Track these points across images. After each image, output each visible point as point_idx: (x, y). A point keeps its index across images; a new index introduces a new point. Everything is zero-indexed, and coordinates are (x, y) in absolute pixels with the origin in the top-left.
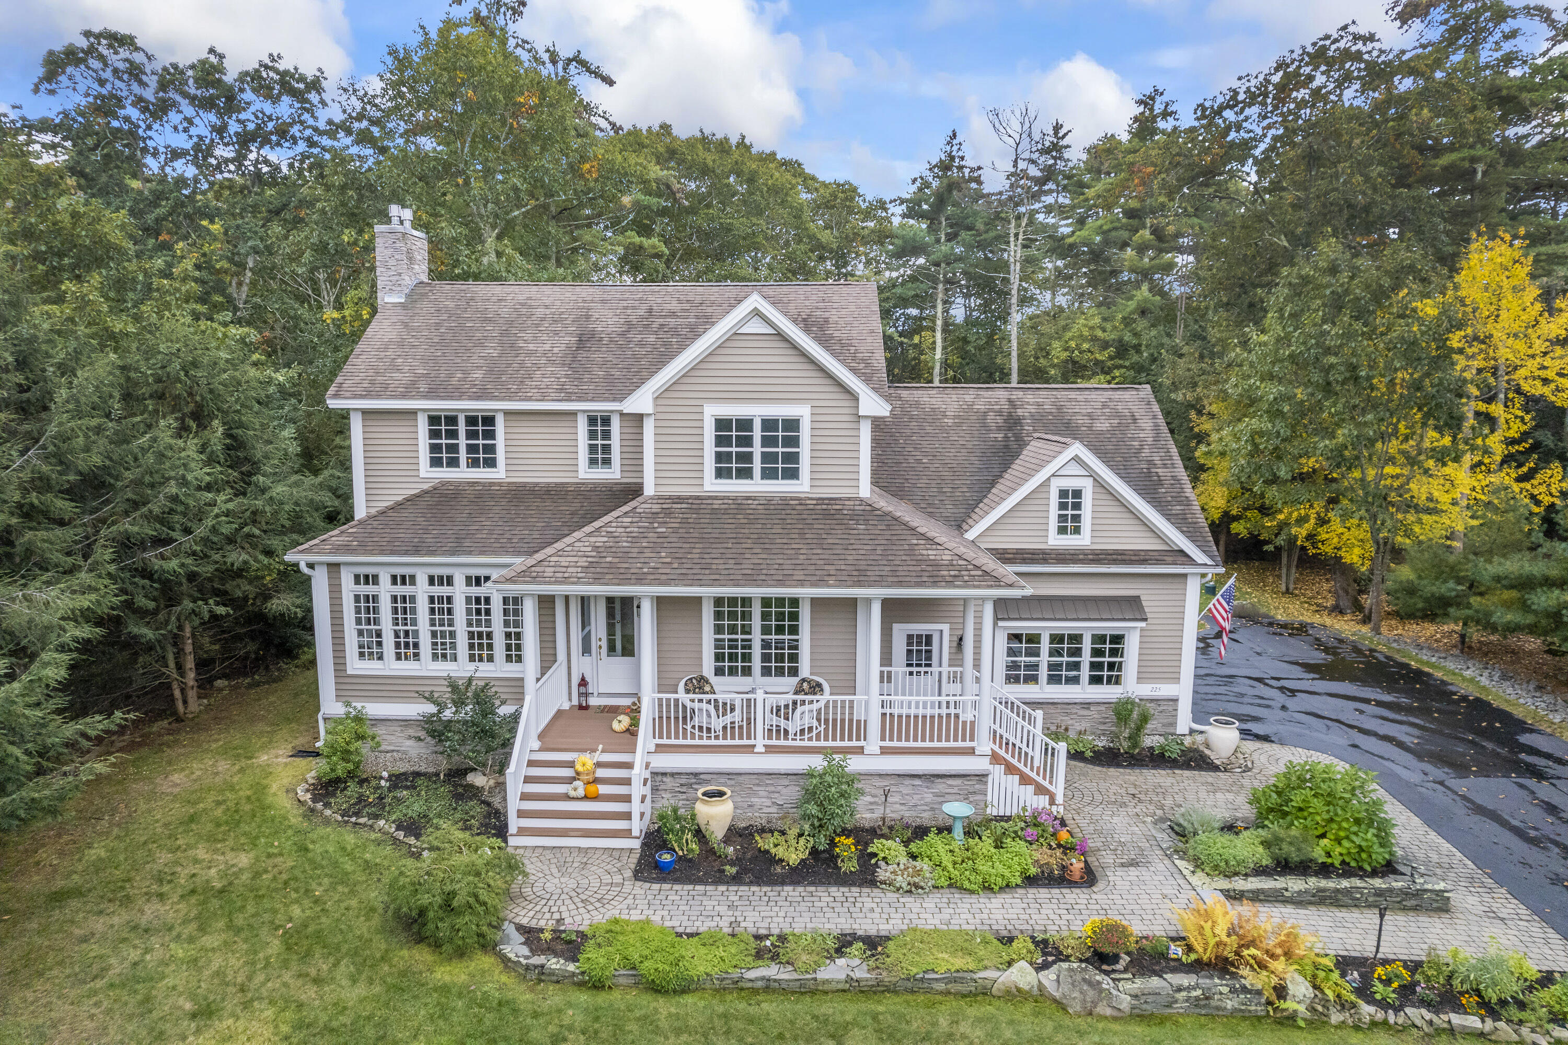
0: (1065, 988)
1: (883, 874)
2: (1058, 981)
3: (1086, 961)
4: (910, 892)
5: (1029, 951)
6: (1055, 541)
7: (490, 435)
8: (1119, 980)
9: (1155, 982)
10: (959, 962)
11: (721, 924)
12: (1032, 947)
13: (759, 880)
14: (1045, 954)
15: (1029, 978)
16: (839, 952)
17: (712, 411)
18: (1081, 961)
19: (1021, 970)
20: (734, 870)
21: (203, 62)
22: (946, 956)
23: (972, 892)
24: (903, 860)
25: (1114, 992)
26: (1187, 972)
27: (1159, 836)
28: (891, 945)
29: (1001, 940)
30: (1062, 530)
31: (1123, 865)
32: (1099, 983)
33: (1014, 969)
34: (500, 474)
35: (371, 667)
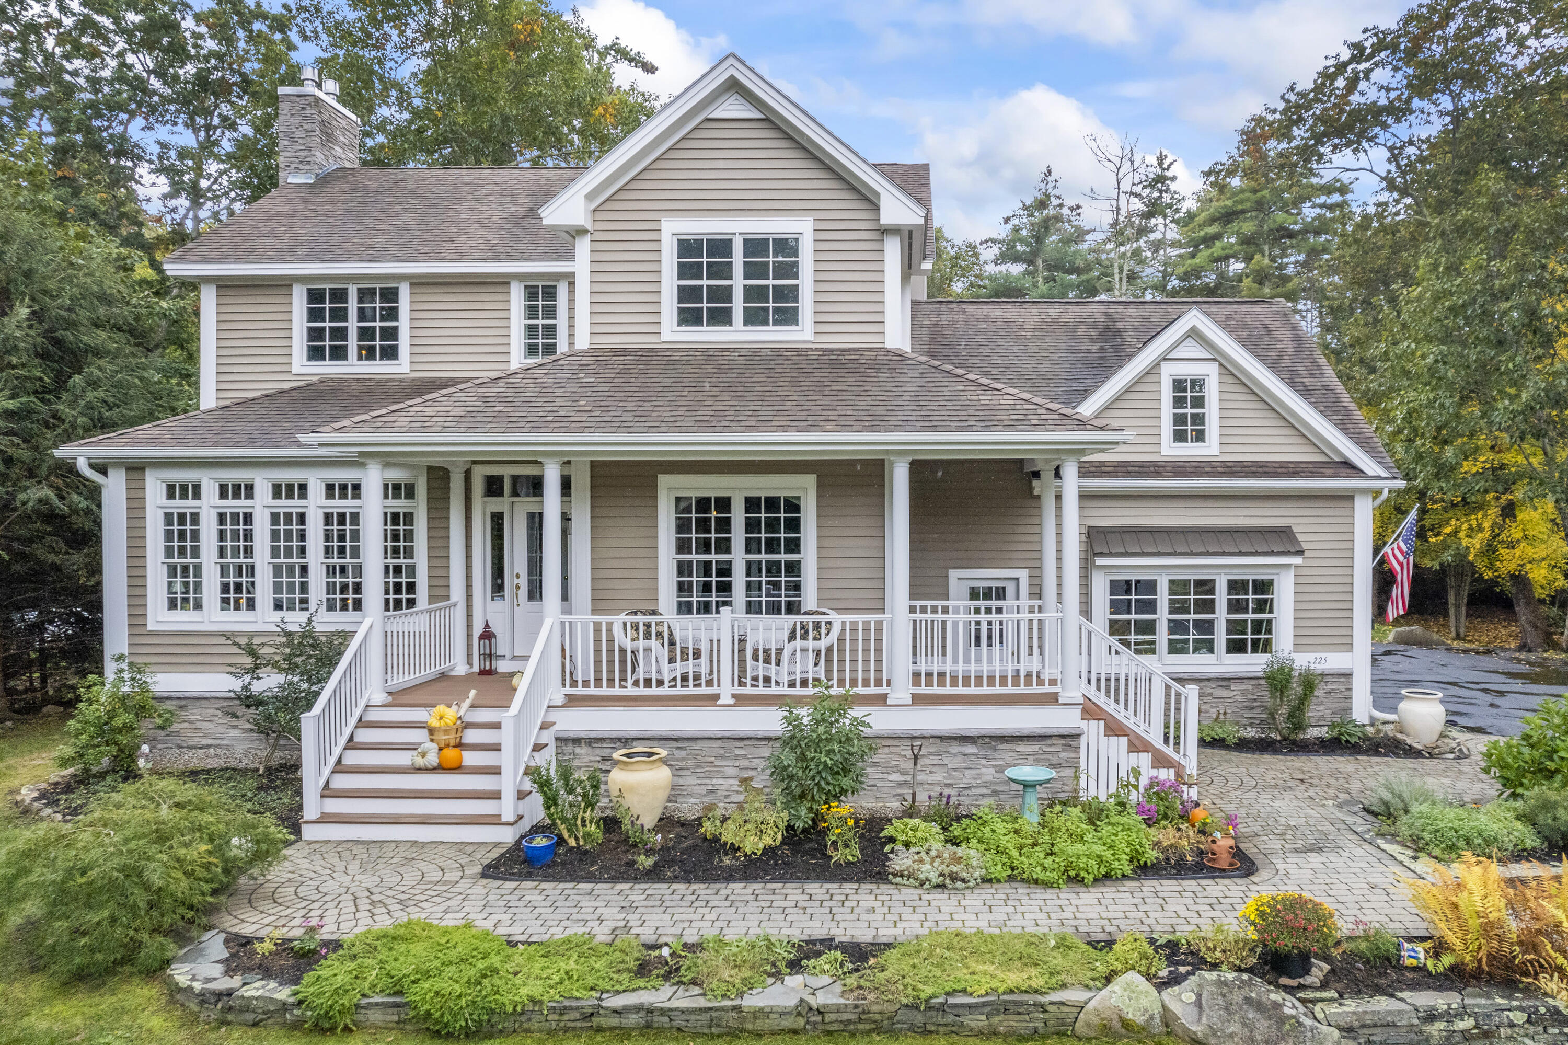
0: (1212, 1016)
1: (900, 861)
2: (1199, 1004)
3: (1250, 970)
4: (942, 886)
5: (1144, 956)
6: (1170, 450)
7: (392, 314)
8: (1314, 1001)
9: (1382, 1004)
10: (1014, 978)
11: (597, 930)
12: (1150, 951)
13: (688, 876)
14: (1171, 961)
15: (1144, 1002)
16: (795, 966)
17: (673, 228)
18: (1239, 970)
19: (1129, 986)
20: (649, 862)
22: (991, 968)
23: (1047, 885)
24: (937, 845)
25: (1308, 1022)
26: (1440, 988)
27: (1349, 819)
28: (893, 954)
29: (1093, 944)
30: (1180, 436)
31: (1296, 851)
32: (1277, 1005)
33: (1117, 986)
34: (402, 367)
35: (185, 620)
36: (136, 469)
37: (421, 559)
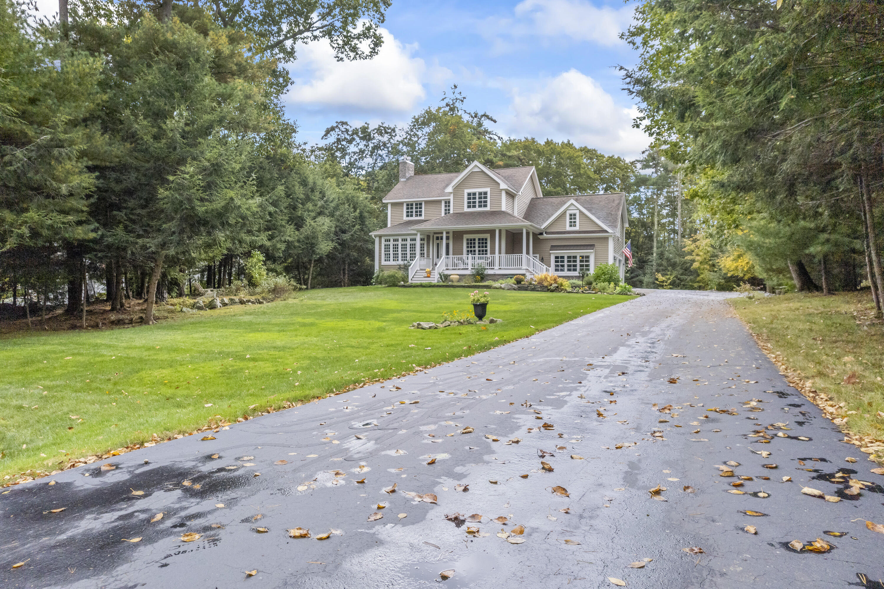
6: (568, 228)
7: (421, 208)
17: (466, 191)
21: (363, 126)
30: (571, 226)
34: (423, 218)
35: (387, 263)
36: (380, 237)
37: (425, 252)
